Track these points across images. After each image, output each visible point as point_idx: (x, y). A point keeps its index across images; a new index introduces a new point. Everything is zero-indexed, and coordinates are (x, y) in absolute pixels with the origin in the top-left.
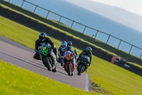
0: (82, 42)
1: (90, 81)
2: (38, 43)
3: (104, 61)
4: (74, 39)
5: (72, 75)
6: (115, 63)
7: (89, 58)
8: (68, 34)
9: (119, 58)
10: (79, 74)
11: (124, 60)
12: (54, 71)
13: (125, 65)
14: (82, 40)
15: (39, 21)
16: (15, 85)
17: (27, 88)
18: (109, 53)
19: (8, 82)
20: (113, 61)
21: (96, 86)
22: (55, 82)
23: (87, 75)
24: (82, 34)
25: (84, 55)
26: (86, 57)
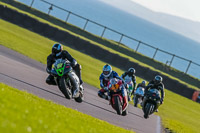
0: (151, 71)
1: (162, 126)
3: (183, 98)
4: (140, 67)
6: (198, 101)
7: (159, 93)
8: (132, 59)
10: (146, 117)
12: (78, 100)
14: (152, 68)
16: (55, 131)
18: (190, 86)
20: (194, 98)
21: (171, 132)
23: (158, 117)
24: (152, 60)
26: (155, 91)
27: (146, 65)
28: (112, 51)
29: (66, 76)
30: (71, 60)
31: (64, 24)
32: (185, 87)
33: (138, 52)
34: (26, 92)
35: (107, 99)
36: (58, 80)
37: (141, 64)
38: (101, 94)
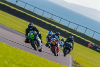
0: (67, 33)
1: (73, 60)
2: (28, 31)
5: (57, 55)
6: (90, 48)
7: (72, 44)
8: (57, 27)
9: (93, 44)
11: (97, 46)
13: (98, 49)
14: (67, 31)
15: (37, 18)
16: (19, 63)
17: (29, 65)
18: (86, 40)
19: (15, 61)
20: (89, 46)
21: (77, 64)
22: (48, 61)
23: (71, 56)
24: (67, 27)
25: (68, 41)
26: (70, 43)
27: (64, 30)
28: (47, 23)
29: (35, 39)
30: (37, 31)
31: (23, 9)
32: (84, 41)
33: (60, 23)
34: (5, 44)
35: (49, 47)
36: (31, 41)
37: (62, 29)
38: (47, 45)
